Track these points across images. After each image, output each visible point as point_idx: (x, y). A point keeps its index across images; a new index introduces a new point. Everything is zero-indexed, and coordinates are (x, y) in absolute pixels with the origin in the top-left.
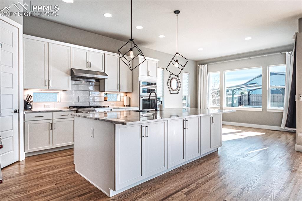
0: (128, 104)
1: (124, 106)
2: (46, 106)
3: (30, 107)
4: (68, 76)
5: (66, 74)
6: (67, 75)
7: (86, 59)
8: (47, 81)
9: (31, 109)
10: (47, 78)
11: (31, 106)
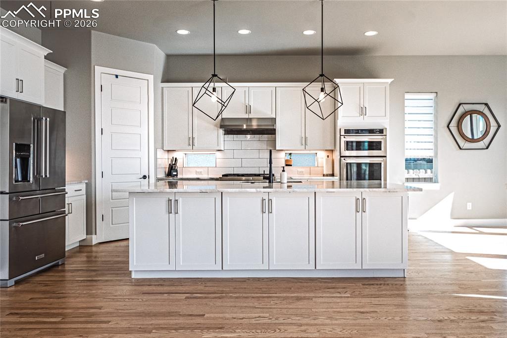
0: (331, 173)
1: (324, 175)
2: (198, 172)
3: (176, 173)
4: (218, 130)
5: (215, 127)
6: (217, 128)
7: (244, 101)
8: (191, 139)
9: (177, 175)
10: (191, 136)
11: (176, 171)
